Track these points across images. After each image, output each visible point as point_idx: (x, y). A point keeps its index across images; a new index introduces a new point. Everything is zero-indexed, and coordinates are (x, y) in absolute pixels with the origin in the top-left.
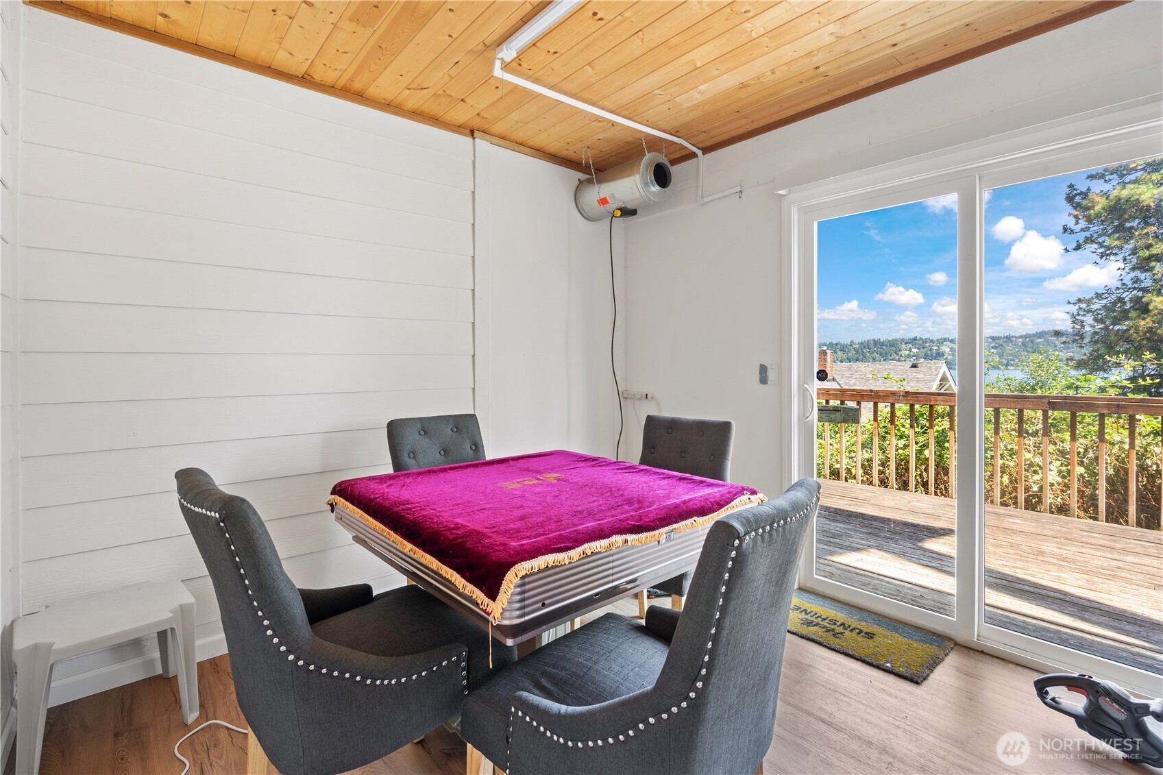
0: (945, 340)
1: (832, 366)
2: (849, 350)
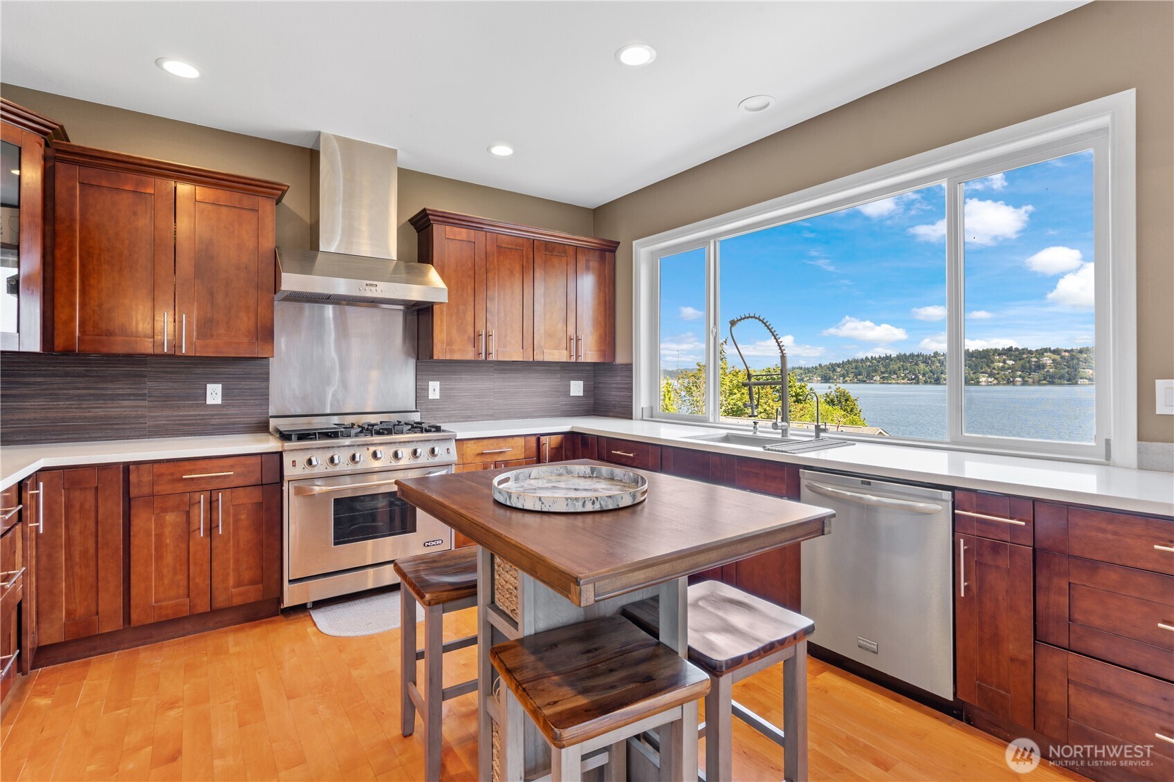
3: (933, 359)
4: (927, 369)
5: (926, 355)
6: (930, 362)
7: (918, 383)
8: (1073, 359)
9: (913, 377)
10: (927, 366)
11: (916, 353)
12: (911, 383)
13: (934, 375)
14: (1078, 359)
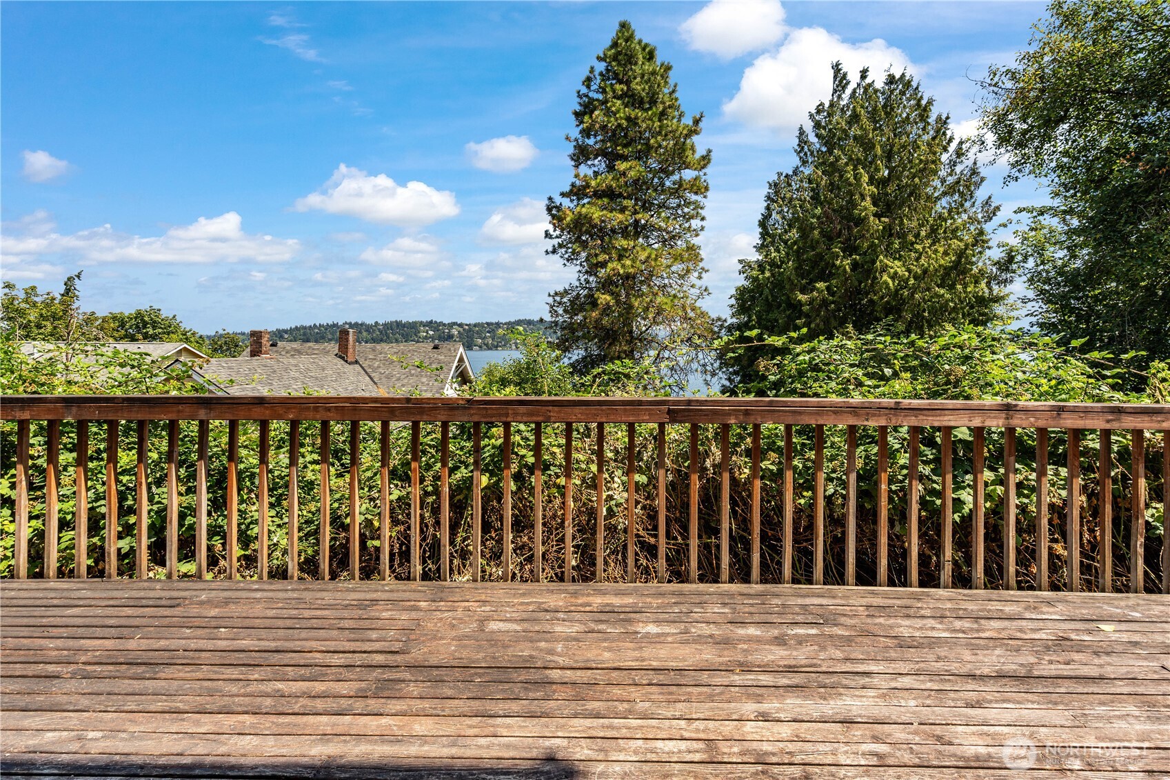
0: (455, 324)
1: (354, 346)
2: (374, 331)
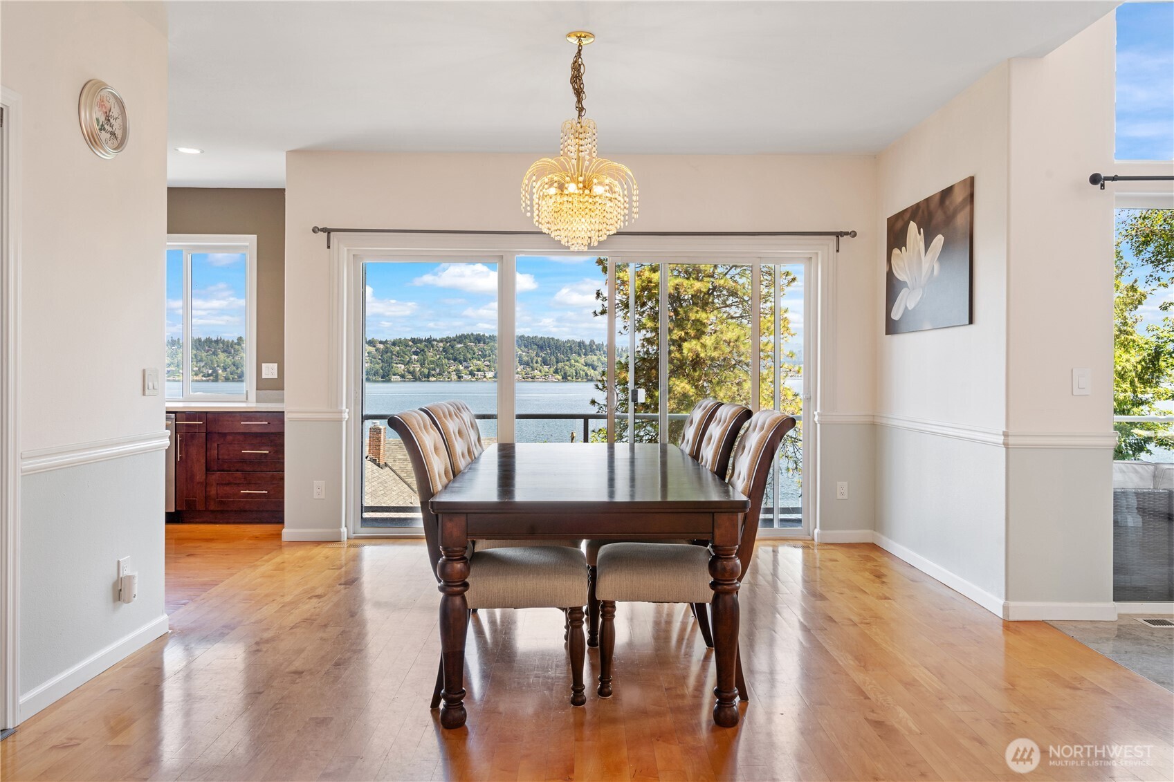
3: (237, 347)
4: (228, 360)
5: (228, 342)
6: (232, 351)
7: (216, 380)
8: (387, 353)
9: (210, 371)
10: (228, 357)
11: (214, 338)
12: (208, 381)
13: (237, 369)
14: (392, 352)
